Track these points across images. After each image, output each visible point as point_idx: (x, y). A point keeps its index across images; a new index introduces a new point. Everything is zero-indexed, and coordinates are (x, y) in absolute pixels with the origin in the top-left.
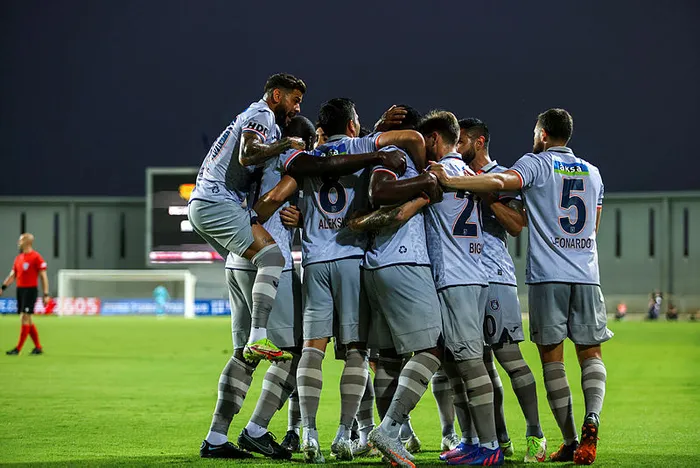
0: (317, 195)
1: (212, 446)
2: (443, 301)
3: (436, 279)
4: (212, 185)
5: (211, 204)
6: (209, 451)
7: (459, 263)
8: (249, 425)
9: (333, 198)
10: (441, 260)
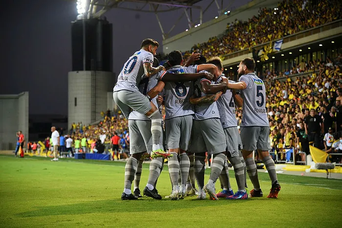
0: (174, 90)
1: (127, 195)
2: (226, 133)
3: (223, 124)
4: (131, 84)
5: (131, 92)
6: (125, 197)
7: (232, 118)
8: (147, 185)
9: (181, 91)
10: (225, 116)
